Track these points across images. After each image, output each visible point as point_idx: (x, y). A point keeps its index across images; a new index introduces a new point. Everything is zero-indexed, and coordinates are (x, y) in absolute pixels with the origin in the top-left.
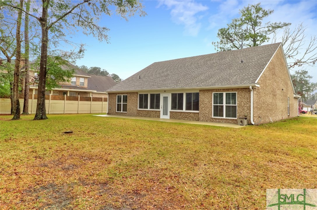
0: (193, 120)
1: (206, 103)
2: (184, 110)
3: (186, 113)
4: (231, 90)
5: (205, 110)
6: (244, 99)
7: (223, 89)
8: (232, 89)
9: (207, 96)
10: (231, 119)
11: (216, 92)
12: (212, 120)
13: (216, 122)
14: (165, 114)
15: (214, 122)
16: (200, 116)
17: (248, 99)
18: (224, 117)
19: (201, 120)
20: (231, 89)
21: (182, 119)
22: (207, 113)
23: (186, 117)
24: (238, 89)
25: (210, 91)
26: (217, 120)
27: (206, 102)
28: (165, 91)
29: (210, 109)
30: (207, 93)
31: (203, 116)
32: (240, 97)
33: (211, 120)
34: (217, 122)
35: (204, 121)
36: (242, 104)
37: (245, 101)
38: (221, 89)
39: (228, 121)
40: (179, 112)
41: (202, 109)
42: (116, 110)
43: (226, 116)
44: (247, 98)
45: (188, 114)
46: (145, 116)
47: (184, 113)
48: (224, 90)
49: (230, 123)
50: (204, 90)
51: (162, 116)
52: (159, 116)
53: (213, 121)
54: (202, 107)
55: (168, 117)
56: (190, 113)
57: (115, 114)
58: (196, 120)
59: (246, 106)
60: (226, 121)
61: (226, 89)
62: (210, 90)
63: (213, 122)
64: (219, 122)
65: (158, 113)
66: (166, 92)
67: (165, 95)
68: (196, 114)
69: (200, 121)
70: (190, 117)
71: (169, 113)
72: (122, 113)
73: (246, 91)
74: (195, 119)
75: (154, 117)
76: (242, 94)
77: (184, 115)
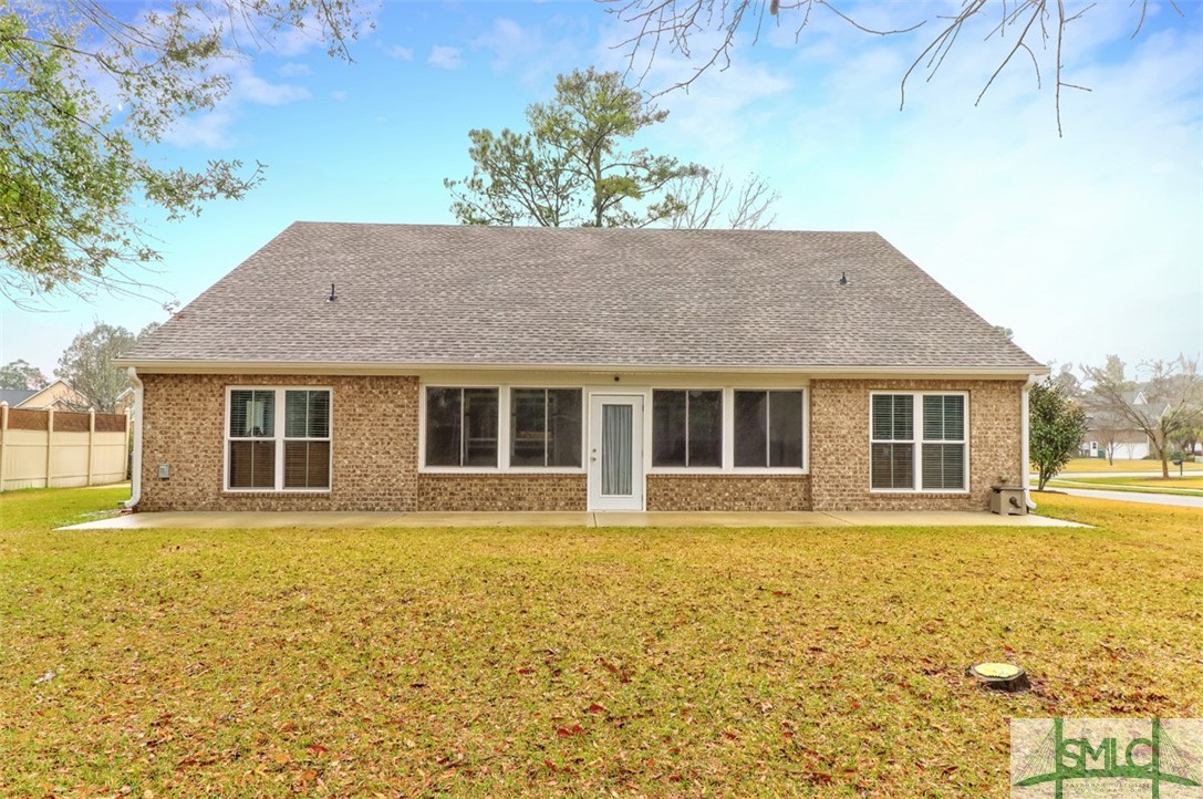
0: (777, 509)
1: (844, 437)
2: (728, 466)
3: (740, 478)
4: (949, 387)
5: (838, 463)
6: (996, 419)
7: (916, 381)
8: (953, 383)
9: (850, 405)
10: (951, 497)
11: (888, 389)
12: (872, 504)
13: (888, 510)
14: (612, 490)
15: (882, 509)
16: (817, 488)
17: (1009, 420)
18: (919, 488)
19: (821, 506)
20: (948, 382)
21: (715, 509)
22: (851, 474)
23: (736, 496)
24: (972, 383)
25: (862, 386)
26: (894, 503)
27: (844, 432)
28: (617, 379)
29: (860, 459)
30: (849, 392)
31: (829, 490)
32: (984, 410)
33: (866, 504)
34: (893, 509)
35: (838, 509)
36: (991, 436)
37: (1001, 429)
38: (908, 381)
39: (938, 501)
40: (701, 478)
41: (824, 459)
42: (220, 480)
43: (925, 486)
44: (1007, 415)
45: (748, 485)
46: (482, 504)
47: (729, 478)
48: (921, 383)
49: (946, 509)
50: (832, 381)
51: (599, 502)
52: (578, 503)
53: (878, 505)
54: (825, 450)
55: (632, 504)
56: (763, 478)
57: (216, 508)
58: (793, 509)
59: (1002, 446)
60: (933, 505)
61: (930, 381)
62: (862, 381)
63: (874, 510)
64: (901, 509)
65: (573, 484)
66: (618, 383)
67: (618, 396)
68: (791, 483)
69: (818, 510)
70: (760, 494)
71: (639, 486)
72: (279, 497)
73: (1002, 392)
74: (788, 504)
75: (542, 509)
76: (990, 402)
77: (726, 491)
